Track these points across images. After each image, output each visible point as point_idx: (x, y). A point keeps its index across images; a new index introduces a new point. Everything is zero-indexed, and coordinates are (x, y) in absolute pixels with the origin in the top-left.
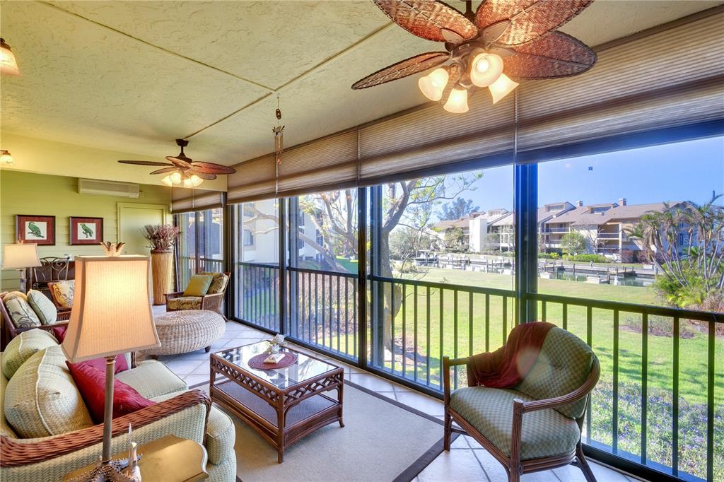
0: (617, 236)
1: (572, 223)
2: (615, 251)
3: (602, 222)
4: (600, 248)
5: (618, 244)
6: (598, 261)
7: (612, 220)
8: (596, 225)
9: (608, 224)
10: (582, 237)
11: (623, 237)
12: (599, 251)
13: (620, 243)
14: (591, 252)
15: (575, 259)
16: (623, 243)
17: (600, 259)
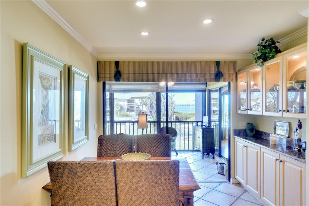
0: (134, 105)
1: (117, 98)
2: (133, 111)
3: (128, 99)
4: (128, 110)
5: (134, 108)
6: (127, 116)
7: (132, 98)
8: (126, 100)
9: (131, 99)
10: (121, 105)
11: (136, 105)
12: (127, 111)
13: (135, 108)
14: (124, 112)
15: (118, 115)
16: (136, 108)
17: (128, 115)
